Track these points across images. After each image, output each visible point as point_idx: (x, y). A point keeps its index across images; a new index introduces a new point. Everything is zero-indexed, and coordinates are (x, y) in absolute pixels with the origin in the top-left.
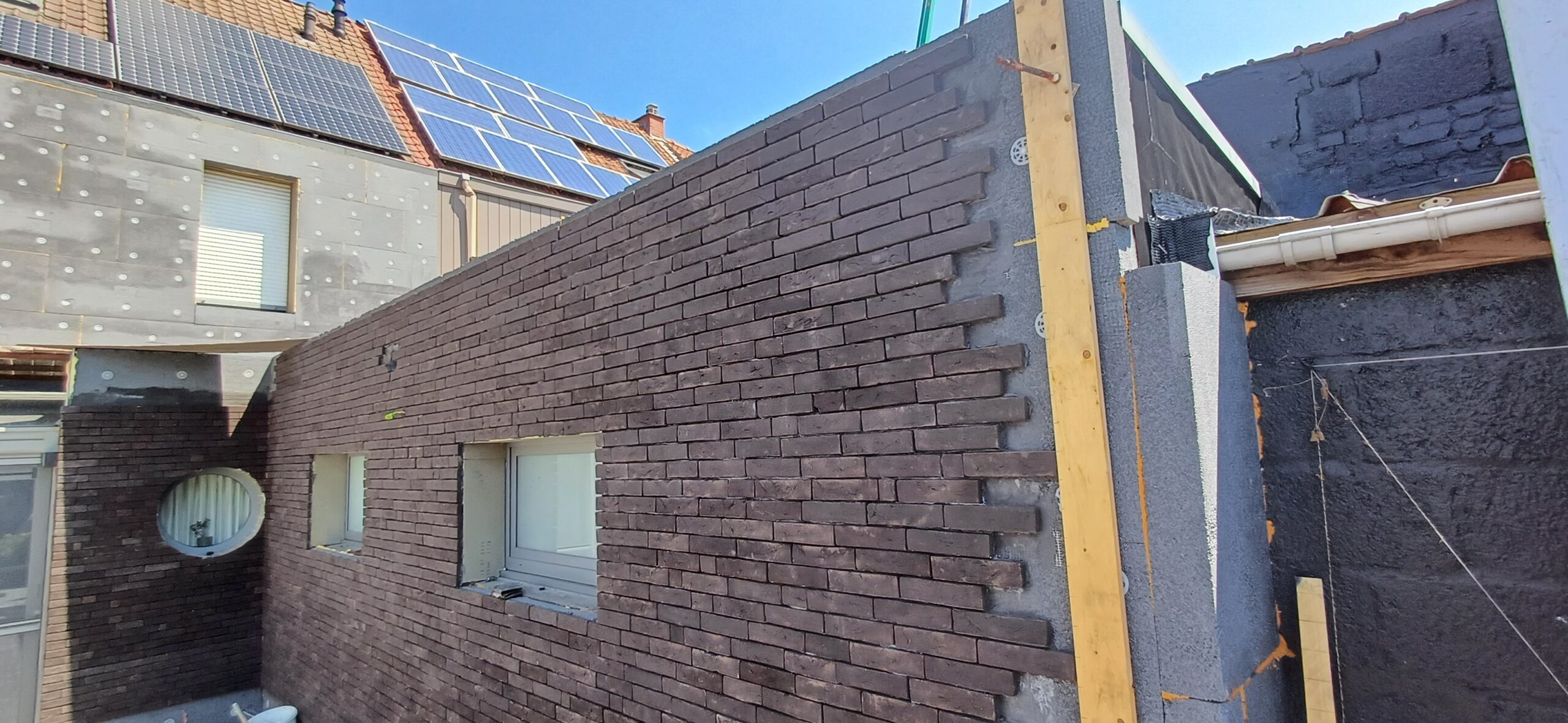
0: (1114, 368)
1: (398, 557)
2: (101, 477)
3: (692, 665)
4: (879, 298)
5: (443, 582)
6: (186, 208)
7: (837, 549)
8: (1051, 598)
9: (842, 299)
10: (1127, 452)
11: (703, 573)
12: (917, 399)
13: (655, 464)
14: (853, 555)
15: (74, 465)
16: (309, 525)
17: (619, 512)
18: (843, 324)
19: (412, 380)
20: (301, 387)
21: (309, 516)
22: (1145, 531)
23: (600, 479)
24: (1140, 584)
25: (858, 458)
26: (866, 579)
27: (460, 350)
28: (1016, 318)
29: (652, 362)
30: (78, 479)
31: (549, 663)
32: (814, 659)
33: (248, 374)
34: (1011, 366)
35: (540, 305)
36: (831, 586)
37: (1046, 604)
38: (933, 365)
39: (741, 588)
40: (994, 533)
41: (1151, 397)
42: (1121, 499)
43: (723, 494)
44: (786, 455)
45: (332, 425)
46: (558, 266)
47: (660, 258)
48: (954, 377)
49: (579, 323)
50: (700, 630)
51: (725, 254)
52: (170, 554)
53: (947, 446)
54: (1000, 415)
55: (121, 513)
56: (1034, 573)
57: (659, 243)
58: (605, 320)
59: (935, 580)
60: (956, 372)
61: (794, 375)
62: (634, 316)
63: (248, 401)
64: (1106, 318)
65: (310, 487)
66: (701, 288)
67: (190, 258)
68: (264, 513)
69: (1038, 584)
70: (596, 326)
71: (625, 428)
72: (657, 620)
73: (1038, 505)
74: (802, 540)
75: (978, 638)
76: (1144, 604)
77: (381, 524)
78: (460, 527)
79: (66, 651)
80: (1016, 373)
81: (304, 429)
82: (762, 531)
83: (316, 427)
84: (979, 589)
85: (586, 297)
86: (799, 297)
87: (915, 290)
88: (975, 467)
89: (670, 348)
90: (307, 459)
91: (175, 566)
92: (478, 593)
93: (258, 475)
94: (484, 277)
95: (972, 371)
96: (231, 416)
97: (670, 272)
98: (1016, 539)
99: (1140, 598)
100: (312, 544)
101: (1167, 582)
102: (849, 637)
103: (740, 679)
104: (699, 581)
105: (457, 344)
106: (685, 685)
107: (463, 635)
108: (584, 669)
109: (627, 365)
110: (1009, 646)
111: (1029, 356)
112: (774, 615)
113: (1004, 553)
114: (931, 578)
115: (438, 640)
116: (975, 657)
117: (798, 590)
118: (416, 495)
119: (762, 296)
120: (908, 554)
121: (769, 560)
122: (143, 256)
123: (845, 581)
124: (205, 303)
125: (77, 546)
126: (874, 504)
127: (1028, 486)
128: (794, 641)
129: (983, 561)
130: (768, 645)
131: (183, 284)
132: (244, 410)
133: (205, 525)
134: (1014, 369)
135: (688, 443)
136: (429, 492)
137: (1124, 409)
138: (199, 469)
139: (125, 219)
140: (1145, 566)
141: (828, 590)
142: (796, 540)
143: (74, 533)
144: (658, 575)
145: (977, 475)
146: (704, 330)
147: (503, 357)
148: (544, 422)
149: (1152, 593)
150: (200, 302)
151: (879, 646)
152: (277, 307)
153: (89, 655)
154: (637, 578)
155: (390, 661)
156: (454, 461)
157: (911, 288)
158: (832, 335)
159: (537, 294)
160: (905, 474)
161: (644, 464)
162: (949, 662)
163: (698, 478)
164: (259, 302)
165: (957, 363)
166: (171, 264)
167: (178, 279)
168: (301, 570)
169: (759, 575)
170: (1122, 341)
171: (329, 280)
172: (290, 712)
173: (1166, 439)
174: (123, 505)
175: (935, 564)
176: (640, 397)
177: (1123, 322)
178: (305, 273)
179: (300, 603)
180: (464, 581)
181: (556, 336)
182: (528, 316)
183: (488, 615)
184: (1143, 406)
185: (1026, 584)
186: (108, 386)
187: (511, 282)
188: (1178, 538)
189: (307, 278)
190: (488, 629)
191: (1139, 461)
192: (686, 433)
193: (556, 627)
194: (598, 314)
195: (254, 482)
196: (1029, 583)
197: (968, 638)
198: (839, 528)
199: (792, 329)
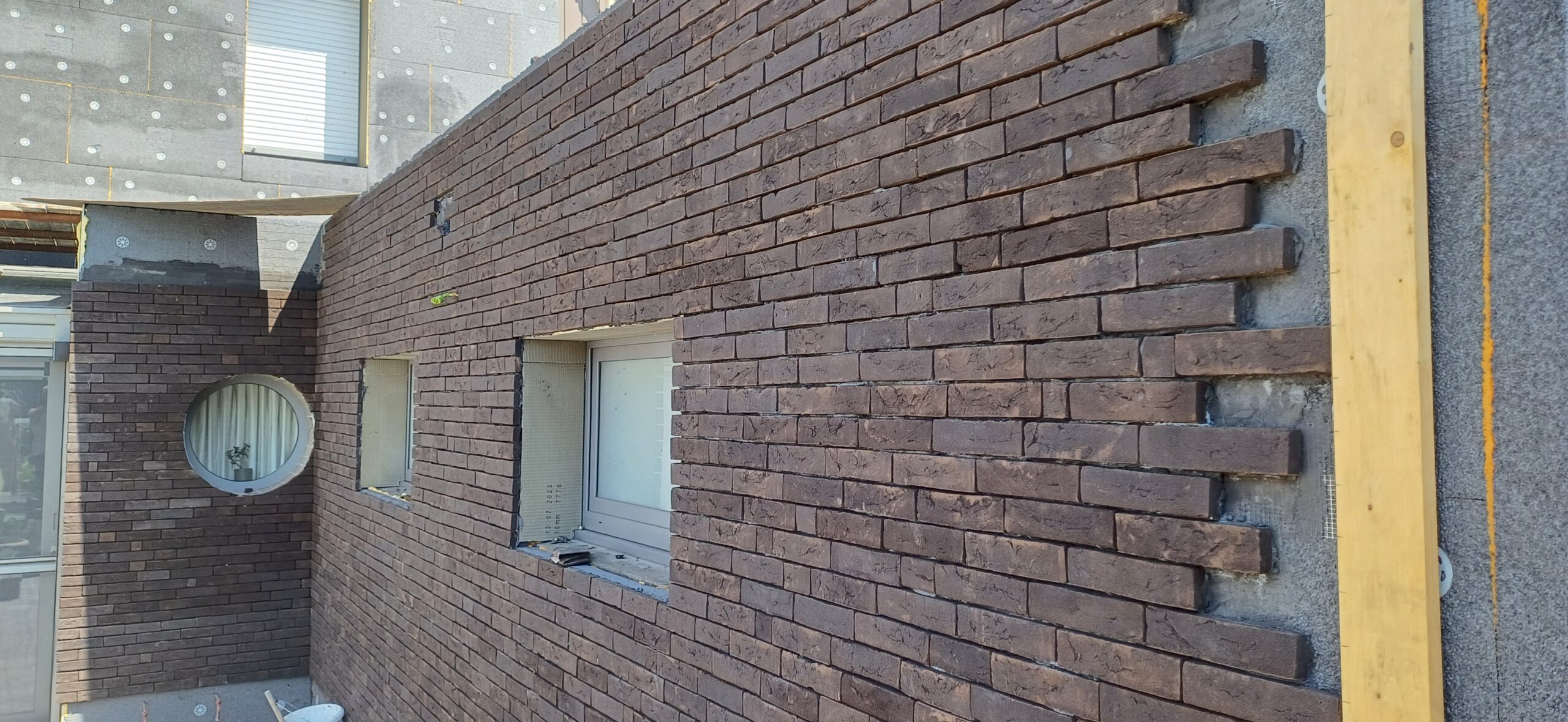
0: (1453, 164)
1: (450, 503)
2: (117, 378)
3: (781, 676)
4: (1060, 68)
5: (497, 540)
6: (229, 18)
7: (979, 498)
8: (1313, 595)
9: (1005, 76)
10: (1467, 326)
11: (800, 533)
12: (1108, 241)
13: (745, 363)
14: (1002, 509)
15: (88, 359)
16: (359, 457)
17: (700, 438)
18: (1004, 120)
19: (466, 247)
20: (350, 264)
21: (359, 445)
22: (1489, 475)
23: (678, 388)
24: (1473, 577)
25: (1016, 347)
26: (1019, 549)
27: (519, 200)
28: (1284, 82)
29: (744, 203)
30: (92, 378)
31: (612, 664)
32: (941, 676)
33: (292, 246)
34: (1264, 173)
35: (610, 124)
36: (968, 559)
37: (1305, 606)
38: (1138, 180)
39: (849, 558)
40: (1223, 475)
41: (1520, 218)
42: (1447, 416)
43: (829, 410)
44: (916, 345)
45: (381, 316)
46: (632, 60)
47: (759, 34)
48: (1169, 199)
49: (657, 149)
50: (793, 621)
51: (845, 16)
52: (200, 486)
53: (1150, 322)
54: (1240, 263)
55: (143, 427)
56: (1288, 547)
57: (757, 9)
58: (689, 141)
59: (1120, 554)
60: (1173, 190)
61: (930, 212)
62: (725, 130)
63: (292, 284)
64: (1445, 67)
65: (360, 403)
66: (812, 78)
67: (236, 87)
68: (313, 440)
69: (1292, 569)
70: (676, 152)
71: (709, 308)
72: (740, 603)
73: (1300, 427)
74: (930, 483)
75: (1184, 658)
76: (1478, 614)
77: (432, 456)
78: (517, 459)
79: (82, 600)
80: (1279, 186)
81: (354, 322)
82: (878, 468)
83: (366, 319)
84: (1190, 573)
85: (665, 107)
86: (944, 78)
87: (1117, 47)
88: (1192, 357)
89: (769, 180)
90: (356, 365)
91: (206, 502)
92: (535, 557)
93: (307, 388)
94: (545, 87)
95: (1199, 185)
96: (271, 304)
97: (771, 56)
98: (1259, 488)
99: (1471, 603)
100: (363, 484)
101: (1525, 574)
102: (990, 645)
103: (841, 702)
104: (795, 546)
105: (515, 189)
106: (771, 706)
107: (515, 617)
108: (650, 673)
109: (713, 210)
110: (1233, 675)
111: (1302, 151)
112: (889, 601)
113: (1237, 511)
114: (1113, 550)
115: (489, 624)
116: (1178, 692)
117: (924, 563)
118: (469, 414)
119: (892, 81)
120: (1082, 508)
121: (885, 515)
122: (179, 85)
123: (989, 551)
124: (256, 152)
125: (93, 466)
126: (1035, 424)
127: (1284, 393)
128: (914, 646)
129: (1197, 523)
130: (880, 650)
131: (228, 124)
132: (286, 297)
133: (243, 452)
134: (1275, 178)
135: (786, 329)
136: (484, 409)
137: (1467, 242)
138: (233, 375)
139: (157, 35)
140: (1486, 543)
141: (963, 565)
142: (923, 481)
143: (89, 448)
144: (744, 535)
145: (1195, 371)
146: (813, 146)
147: (568, 208)
148: (614, 303)
149: (1494, 594)
150: (250, 151)
151: (1034, 661)
152: (345, 158)
153: (109, 608)
154: (717, 539)
155: (438, 648)
156: (511, 365)
157: (1111, 43)
158: (989, 139)
159: (606, 106)
160: (1085, 372)
161: (731, 364)
162: (1139, 697)
163: (797, 385)
164: (322, 150)
165: (1176, 173)
166: (213, 96)
167: (222, 117)
168: (349, 519)
169: (871, 539)
170: (1472, 111)
171: (411, 119)
172: (336, 711)
173: (1542, 299)
174: (144, 417)
175: (1122, 526)
176: (728, 260)
177: (1477, 72)
178: (380, 109)
179: (348, 566)
180: (521, 539)
181: (629, 171)
182: (595, 142)
183: (544, 588)
184: (1503, 236)
185: (1269, 566)
186: (124, 257)
187: (576, 91)
188: (1551, 489)
189: (383, 116)
190: (545, 609)
191: (1488, 344)
192: (784, 314)
193: (620, 610)
194: (680, 132)
195: (300, 396)
196: (1275, 565)
197: (1170, 658)
198: (983, 463)
199: (931, 134)
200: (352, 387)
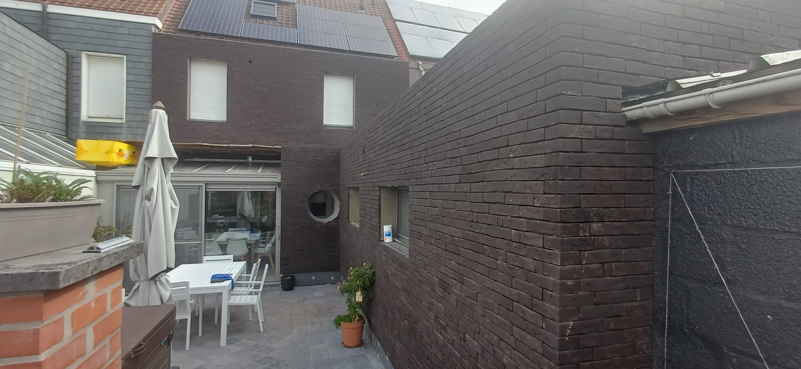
1: (367, 228)
3: (428, 279)
5: (376, 239)
11: (432, 244)
13: (422, 200)
16: (349, 214)
19: (369, 160)
20: (346, 161)
21: (349, 210)
27: (379, 150)
29: (422, 158)
31: (398, 273)
32: (455, 281)
35: (396, 133)
36: (461, 254)
38: (489, 165)
39: (440, 251)
43: (437, 214)
44: (453, 200)
45: (352, 176)
48: (495, 171)
49: (405, 141)
50: (431, 266)
53: (491, 200)
58: (411, 140)
61: (455, 166)
62: (418, 139)
65: (349, 200)
66: (434, 128)
68: (339, 208)
70: (409, 142)
71: (416, 184)
72: (421, 260)
74: (454, 234)
77: (363, 215)
78: (380, 219)
81: (347, 177)
82: (445, 229)
85: (407, 130)
86: (457, 133)
89: (427, 153)
90: (348, 189)
92: (384, 244)
94: (385, 120)
97: (427, 121)
100: (350, 221)
102: (464, 275)
103: (439, 287)
104: (431, 247)
105: (378, 147)
109: (416, 159)
112: (447, 263)
114: (484, 254)
115: (375, 261)
117: (453, 254)
119: (449, 132)
120: (479, 244)
121: (446, 242)
123: (464, 252)
124: (327, 125)
126: (472, 223)
128: (451, 274)
130: (445, 274)
131: (321, 118)
135: (430, 192)
136: (373, 204)
144: (422, 243)
146: (434, 146)
147: (388, 153)
148: (398, 180)
151: (471, 279)
152: (350, 126)
154: (417, 244)
156: (378, 193)
158: (466, 150)
160: (480, 211)
162: (487, 288)
163: (432, 206)
165: (496, 165)
168: (347, 230)
169: (444, 247)
175: (485, 249)
176: (419, 172)
180: (381, 239)
181: (400, 146)
182: (393, 137)
183: (385, 253)
193: (399, 260)
194: (409, 137)
195: (336, 196)
197: (492, 280)
198: (463, 231)
199: (455, 147)
200: (347, 195)
